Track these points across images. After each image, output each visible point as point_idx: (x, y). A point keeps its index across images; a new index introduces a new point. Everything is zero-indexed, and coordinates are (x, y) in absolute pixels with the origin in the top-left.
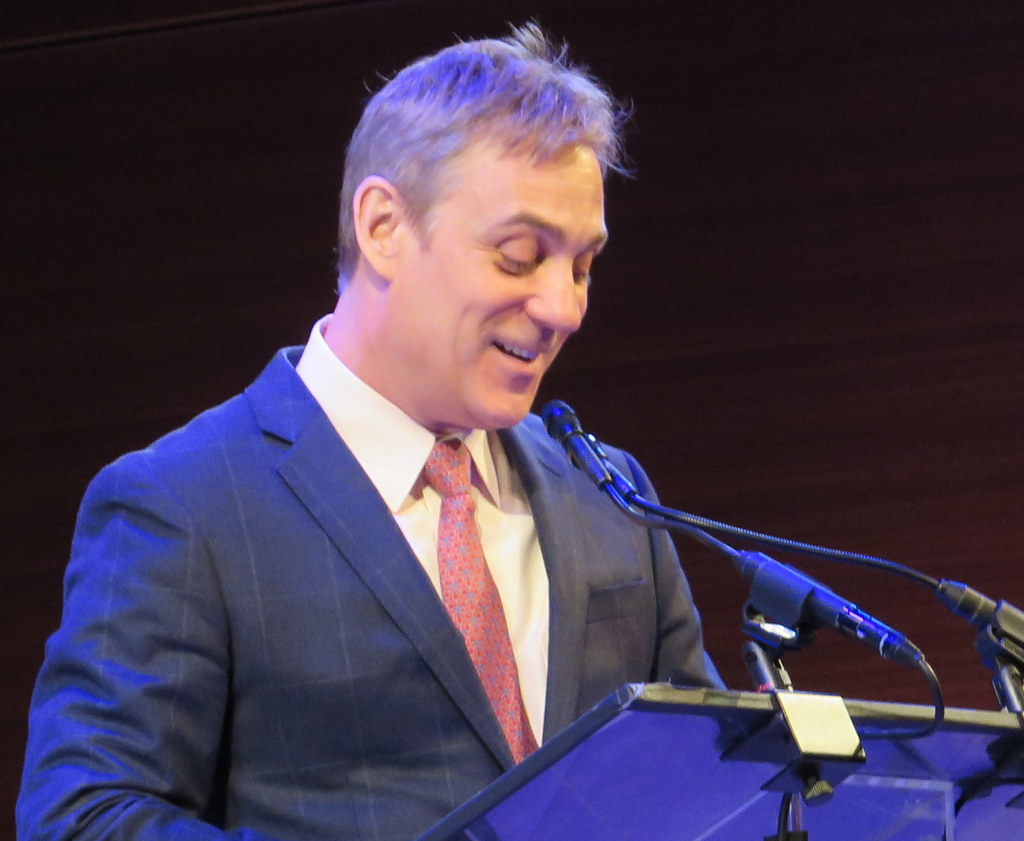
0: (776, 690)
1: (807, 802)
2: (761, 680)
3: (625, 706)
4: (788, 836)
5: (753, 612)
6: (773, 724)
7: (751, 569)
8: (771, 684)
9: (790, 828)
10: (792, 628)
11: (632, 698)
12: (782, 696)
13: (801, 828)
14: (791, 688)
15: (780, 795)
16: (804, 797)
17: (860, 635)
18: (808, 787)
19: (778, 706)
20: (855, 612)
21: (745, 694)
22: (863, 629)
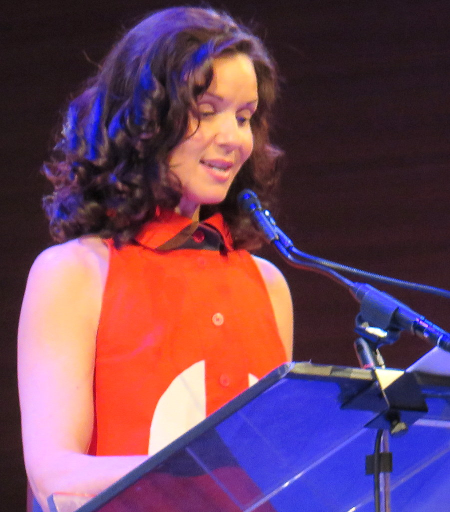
0: (374, 368)
1: (392, 436)
2: (365, 362)
3: (283, 376)
4: (380, 456)
5: (361, 321)
6: (372, 388)
7: (361, 295)
8: (372, 363)
9: (382, 451)
10: (385, 330)
11: (287, 371)
12: (378, 372)
13: (388, 451)
14: (384, 367)
15: (376, 431)
16: (390, 432)
17: (426, 336)
18: (393, 427)
19: (375, 379)
20: (423, 321)
21: (355, 370)
22: (428, 332)
